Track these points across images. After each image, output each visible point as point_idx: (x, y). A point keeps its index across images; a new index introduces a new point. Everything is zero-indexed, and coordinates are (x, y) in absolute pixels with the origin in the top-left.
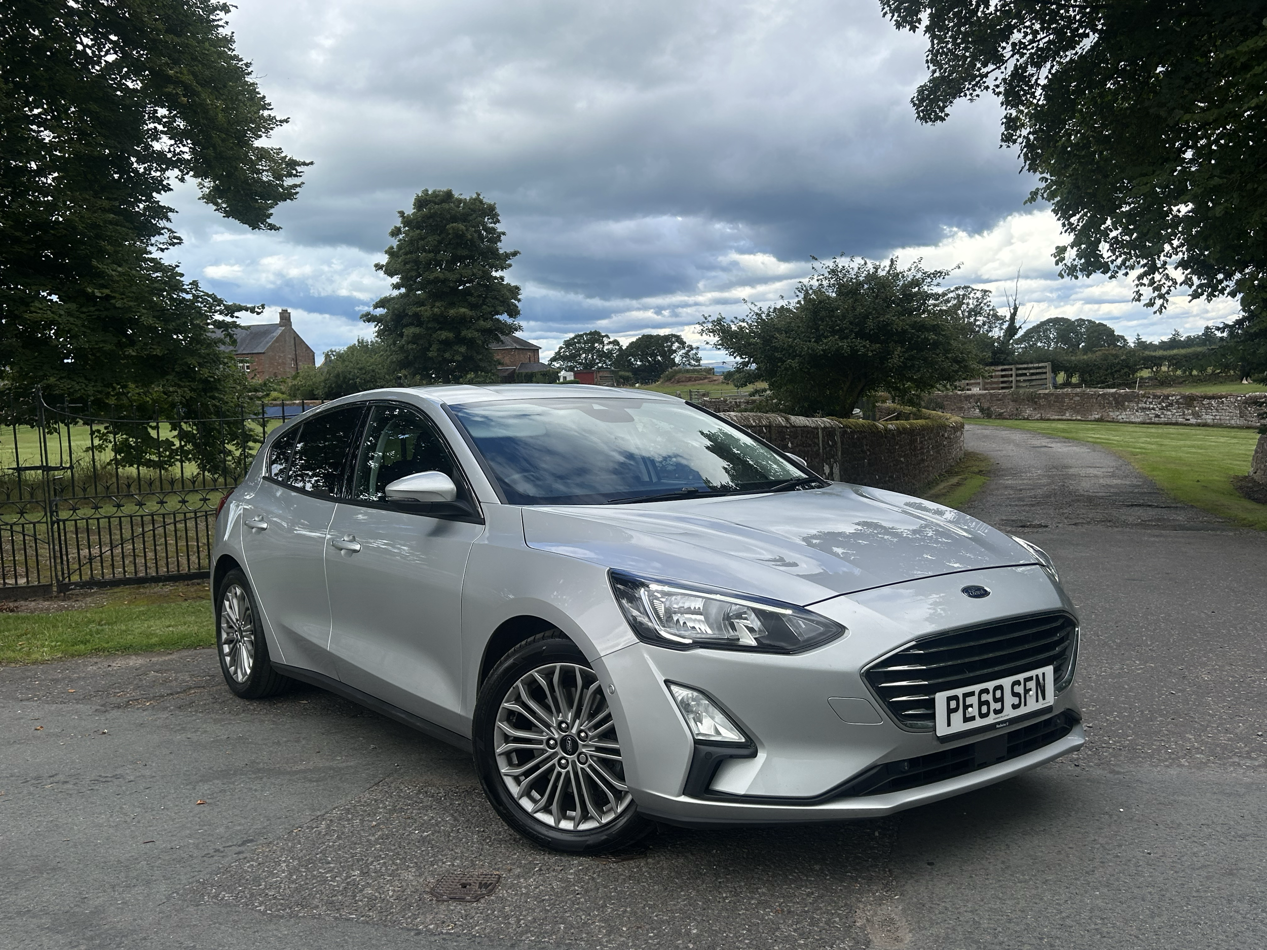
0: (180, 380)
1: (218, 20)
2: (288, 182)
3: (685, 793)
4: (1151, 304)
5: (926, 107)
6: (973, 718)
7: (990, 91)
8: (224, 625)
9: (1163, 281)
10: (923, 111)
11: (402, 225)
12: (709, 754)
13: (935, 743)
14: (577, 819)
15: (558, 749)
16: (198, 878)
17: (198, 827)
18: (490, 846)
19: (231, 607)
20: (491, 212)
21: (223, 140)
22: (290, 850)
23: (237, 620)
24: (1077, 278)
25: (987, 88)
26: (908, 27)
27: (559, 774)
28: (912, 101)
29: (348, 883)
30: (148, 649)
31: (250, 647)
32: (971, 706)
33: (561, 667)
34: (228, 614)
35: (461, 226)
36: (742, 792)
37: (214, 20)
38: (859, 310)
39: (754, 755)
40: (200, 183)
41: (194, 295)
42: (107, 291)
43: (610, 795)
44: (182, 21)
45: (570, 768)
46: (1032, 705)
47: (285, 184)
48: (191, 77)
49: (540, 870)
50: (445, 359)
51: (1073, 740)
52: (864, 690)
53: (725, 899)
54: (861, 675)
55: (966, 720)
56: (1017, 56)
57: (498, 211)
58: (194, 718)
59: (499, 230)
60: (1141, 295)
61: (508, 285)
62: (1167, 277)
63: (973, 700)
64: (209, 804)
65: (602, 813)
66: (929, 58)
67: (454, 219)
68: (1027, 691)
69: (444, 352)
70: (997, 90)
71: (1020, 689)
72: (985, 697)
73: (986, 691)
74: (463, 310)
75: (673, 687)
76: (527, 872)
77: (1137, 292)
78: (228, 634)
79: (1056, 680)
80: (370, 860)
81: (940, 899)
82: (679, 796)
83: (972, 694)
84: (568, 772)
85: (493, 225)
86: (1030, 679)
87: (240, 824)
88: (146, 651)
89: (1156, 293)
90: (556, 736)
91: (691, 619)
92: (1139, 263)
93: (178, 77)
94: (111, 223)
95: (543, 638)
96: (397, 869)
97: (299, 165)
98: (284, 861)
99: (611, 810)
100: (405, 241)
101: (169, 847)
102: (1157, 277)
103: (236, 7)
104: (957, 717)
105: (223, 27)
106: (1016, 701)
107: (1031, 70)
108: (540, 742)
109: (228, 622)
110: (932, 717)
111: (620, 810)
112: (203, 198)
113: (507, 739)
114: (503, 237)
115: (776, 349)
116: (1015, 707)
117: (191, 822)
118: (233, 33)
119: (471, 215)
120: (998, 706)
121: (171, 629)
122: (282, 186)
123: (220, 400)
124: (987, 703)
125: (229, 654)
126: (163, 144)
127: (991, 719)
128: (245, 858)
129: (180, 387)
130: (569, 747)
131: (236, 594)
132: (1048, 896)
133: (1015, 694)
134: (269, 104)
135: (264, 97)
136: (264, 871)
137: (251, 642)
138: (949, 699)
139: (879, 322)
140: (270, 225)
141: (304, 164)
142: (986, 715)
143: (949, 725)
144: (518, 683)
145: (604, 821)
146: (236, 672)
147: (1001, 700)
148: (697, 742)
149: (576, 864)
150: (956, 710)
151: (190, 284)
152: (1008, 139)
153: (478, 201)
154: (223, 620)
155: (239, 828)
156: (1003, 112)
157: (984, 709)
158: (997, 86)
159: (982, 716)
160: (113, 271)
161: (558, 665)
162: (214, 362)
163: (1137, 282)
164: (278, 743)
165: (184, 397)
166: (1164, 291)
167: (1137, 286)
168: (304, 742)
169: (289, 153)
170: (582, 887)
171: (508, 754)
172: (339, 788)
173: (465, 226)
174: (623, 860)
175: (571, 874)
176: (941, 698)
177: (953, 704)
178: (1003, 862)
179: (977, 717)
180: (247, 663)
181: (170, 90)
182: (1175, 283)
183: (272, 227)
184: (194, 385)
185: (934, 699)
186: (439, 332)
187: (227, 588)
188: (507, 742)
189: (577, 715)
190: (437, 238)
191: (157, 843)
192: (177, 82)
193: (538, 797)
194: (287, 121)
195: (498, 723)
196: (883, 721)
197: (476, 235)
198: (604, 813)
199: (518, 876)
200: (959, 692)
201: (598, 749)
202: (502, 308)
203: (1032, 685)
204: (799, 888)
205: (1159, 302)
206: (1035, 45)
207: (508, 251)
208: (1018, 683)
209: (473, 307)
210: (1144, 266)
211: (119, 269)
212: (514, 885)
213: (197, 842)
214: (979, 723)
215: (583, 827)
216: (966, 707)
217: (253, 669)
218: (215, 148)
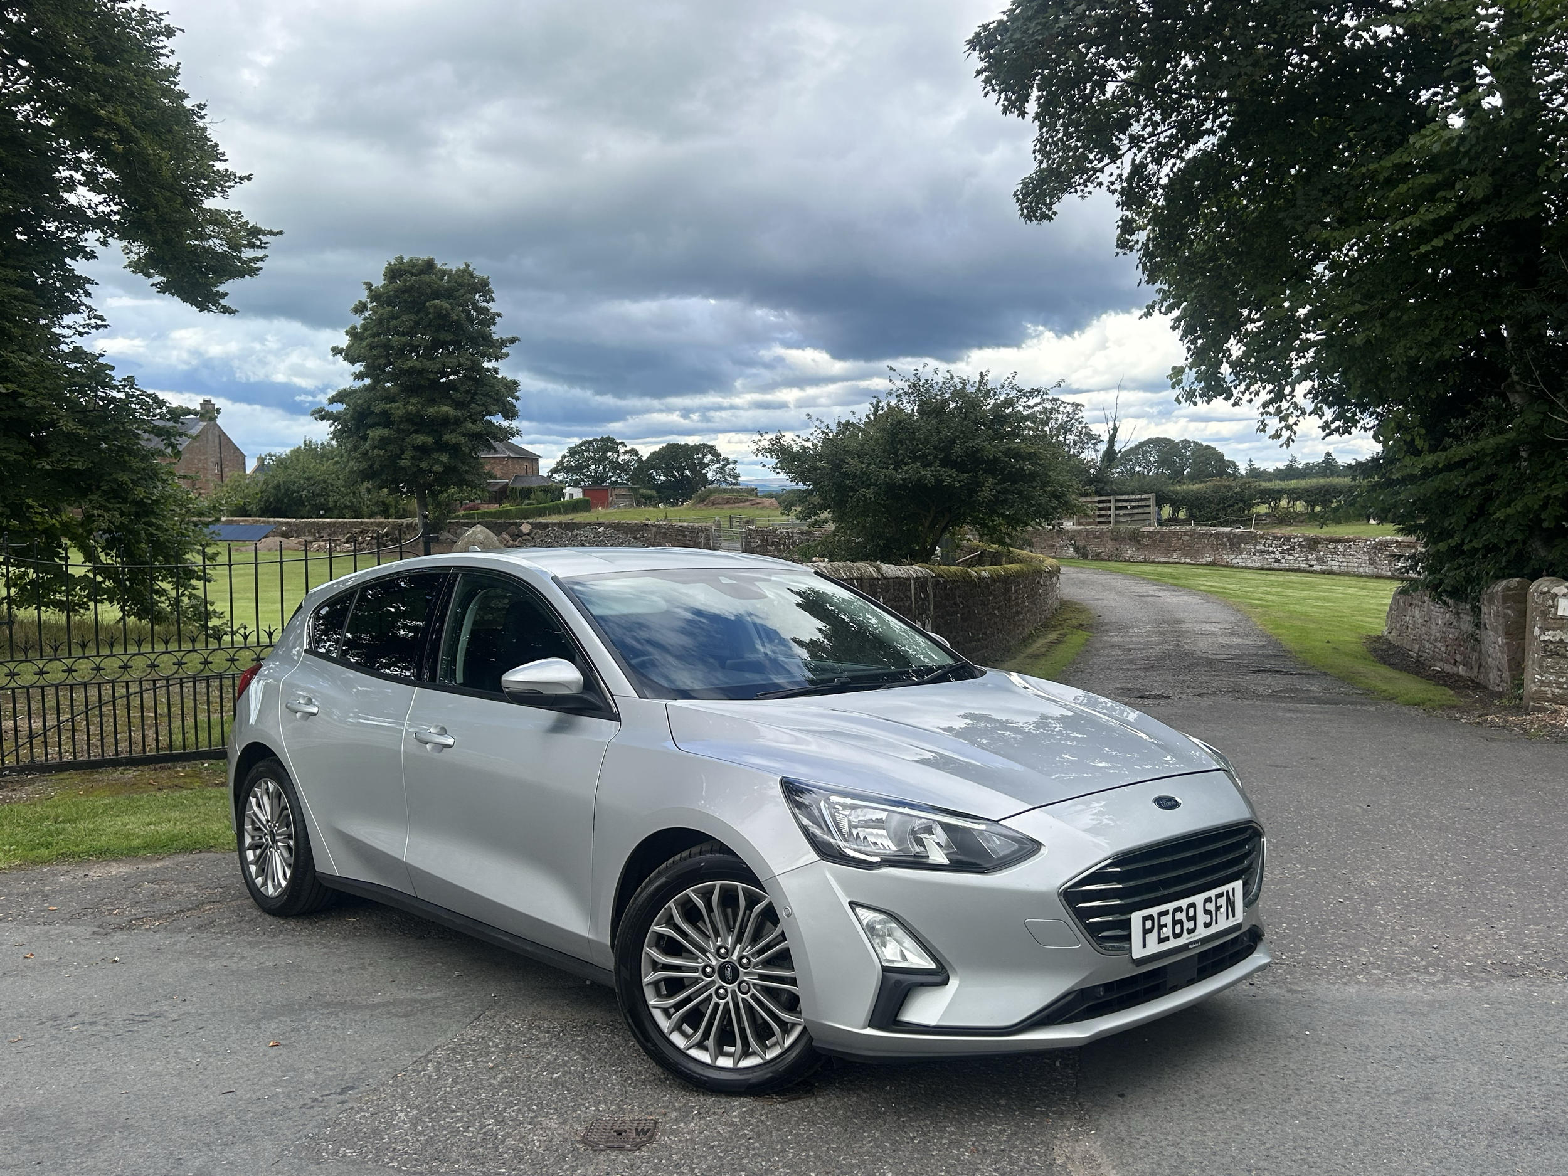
0: (107, 500)
1: (162, 48)
2: (248, 254)
3: (871, 1025)
4: (1277, 436)
5: (1031, 203)
6: (1167, 939)
7: (1104, 188)
8: (248, 827)
9: (1291, 410)
10: (1027, 208)
11: (368, 300)
12: (898, 983)
13: (1131, 966)
14: (737, 1056)
15: (715, 977)
16: (305, 1132)
17: (280, 1074)
18: (634, 1087)
19: (259, 805)
20: (483, 287)
21: (168, 200)
22: (403, 1097)
23: (268, 821)
24: (1195, 404)
25: (1100, 184)
26: (1016, 113)
27: (717, 1005)
28: (1015, 195)
29: (485, 1134)
30: (130, 854)
31: (286, 855)
32: (1165, 926)
33: (722, 886)
34: (255, 814)
35: (445, 304)
36: (933, 1023)
37: (156, 48)
38: (945, 432)
39: (945, 982)
40: (126, 247)
41: (127, 394)
42: (13, 387)
43: (776, 1027)
44: (114, 47)
45: (729, 998)
46: (1223, 924)
47: (244, 256)
48: (128, 119)
49: (699, 1113)
50: (421, 470)
51: (1258, 958)
52: (1062, 914)
53: (913, 1139)
54: (1059, 895)
55: (1161, 940)
56: (1135, 150)
57: (492, 286)
58: (222, 941)
59: (493, 311)
60: (1266, 425)
61: (504, 379)
62: (1296, 406)
63: (1167, 920)
64: (285, 1046)
65: (766, 1048)
66: (1037, 147)
67: (436, 295)
68: (1218, 908)
69: (421, 460)
70: (1112, 187)
71: (1211, 907)
72: (1178, 916)
73: (1180, 909)
74: (445, 409)
75: (858, 909)
76: (685, 1116)
77: (1262, 422)
78: (253, 838)
79: (1245, 895)
80: (501, 1107)
81: (1138, 1133)
82: (864, 1028)
83: (1166, 913)
84: (727, 1003)
85: (485, 304)
86: (1221, 895)
87: (330, 1069)
88: (128, 856)
89: (1283, 423)
90: (714, 963)
91: (871, 834)
92: (1264, 388)
93: (110, 119)
94: (16, 298)
95: (701, 853)
96: (536, 1116)
97: (264, 234)
98: (401, 1111)
99: (777, 1043)
100: (372, 319)
101: (254, 1097)
102: (1284, 405)
103: (182, 31)
104: (1152, 938)
105: (168, 56)
106: (1208, 919)
107: (1152, 168)
108: (695, 970)
109: (253, 823)
110: (1128, 938)
111: (787, 1043)
112: (130, 265)
113: (655, 966)
114: (498, 319)
115: (846, 475)
116: (1207, 925)
117: (270, 1067)
118: (179, 64)
119: (458, 290)
120: (1191, 925)
121: (153, 827)
122: (239, 259)
123: (159, 528)
124: (1180, 922)
125: (256, 862)
126: (81, 197)
127: (1184, 940)
128: (352, 1108)
129: (107, 510)
130: (729, 973)
131: (267, 789)
132: (1248, 1127)
133: (1207, 912)
134: (223, 154)
135: (216, 145)
136: (380, 1123)
137: (289, 848)
138: (1145, 919)
139: (968, 447)
140: (223, 307)
141: (271, 233)
142: (1180, 935)
143: (1144, 946)
144: (671, 903)
145: (769, 1056)
146: (265, 884)
147: (1193, 919)
148: (885, 969)
149: (738, 1108)
150: (1151, 930)
151: (124, 380)
152: (1123, 244)
153: (467, 272)
154: (247, 821)
155: (331, 1073)
156: (1119, 213)
157: (1178, 929)
158: (1112, 183)
159: (1176, 936)
160: (23, 361)
161: (718, 883)
162: (151, 478)
163: (1261, 410)
164: (340, 970)
165: (113, 523)
166: (1291, 420)
167: (1262, 414)
168: (371, 969)
169: (252, 218)
170: (752, 1130)
171: (656, 984)
172: (434, 1024)
173: (450, 304)
174: (790, 1100)
175: (736, 1117)
176: (1136, 917)
177: (1148, 924)
178: (1196, 1092)
179: (1171, 937)
180: (281, 872)
181: (101, 135)
182: (1304, 413)
183: (226, 310)
184: (125, 507)
185: (1130, 919)
186: (414, 436)
187: (255, 782)
188: (655, 970)
189: (739, 940)
190: (413, 317)
191: (238, 1093)
192: (110, 125)
193: (690, 1031)
194: (249, 178)
195: (646, 949)
196: (1081, 943)
197: (463, 316)
198: (768, 1048)
199: (676, 1121)
200: (1154, 911)
201: (762, 977)
202: (496, 408)
203: (1222, 901)
204: (989, 1124)
205: (1286, 434)
206: (1155, 138)
207: (504, 337)
208: (1209, 900)
209: (458, 405)
210: (1270, 392)
211: (29, 358)
212: (674, 1130)
213: (286, 1090)
214: (1173, 943)
215: (744, 1064)
216: (1161, 927)
217: (292, 881)
218: (157, 210)
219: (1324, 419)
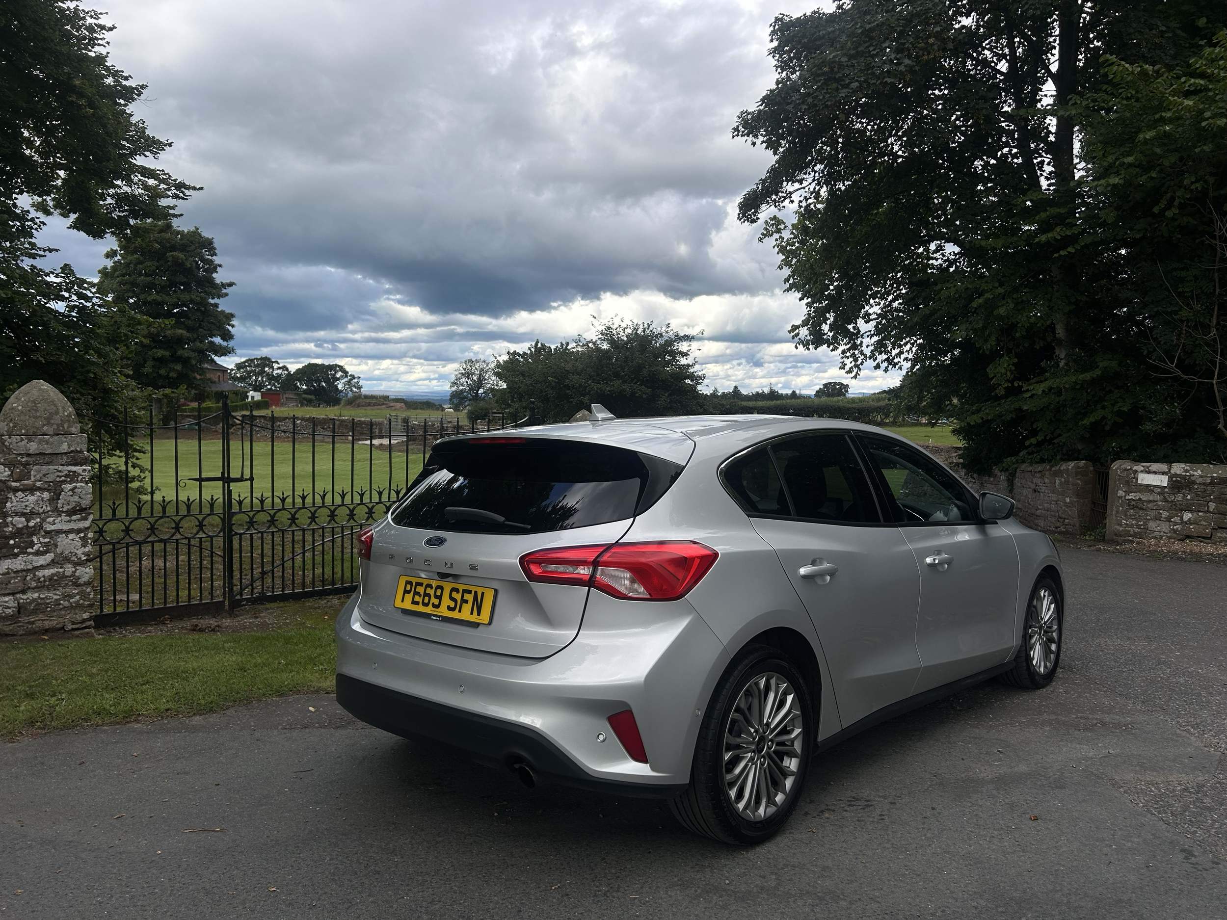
2: (168, 202)
4: (850, 372)
5: (745, 210)
9: (859, 355)
10: (743, 213)
11: (119, 249)
20: (208, 244)
24: (809, 349)
35: (181, 255)
37: (97, 39)
50: (160, 376)
57: (215, 245)
59: (216, 263)
60: (845, 364)
61: (223, 312)
62: (862, 353)
67: (173, 248)
69: (159, 368)
74: (180, 331)
77: (843, 362)
85: (210, 257)
89: (854, 364)
97: (188, 189)
100: (121, 263)
102: (856, 352)
105: (102, 46)
114: (219, 269)
115: (568, 387)
118: (108, 53)
119: (190, 246)
141: (194, 188)
153: (196, 234)
163: (842, 355)
166: (859, 363)
167: (842, 358)
173: (185, 256)
182: (866, 357)
186: (155, 350)
190: (156, 263)
194: (170, 145)
197: (194, 264)
202: (218, 332)
205: (855, 370)
207: (224, 282)
209: (189, 329)
210: (848, 343)
219: (877, 362)
